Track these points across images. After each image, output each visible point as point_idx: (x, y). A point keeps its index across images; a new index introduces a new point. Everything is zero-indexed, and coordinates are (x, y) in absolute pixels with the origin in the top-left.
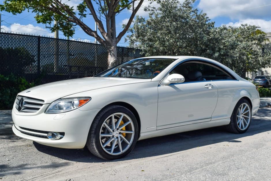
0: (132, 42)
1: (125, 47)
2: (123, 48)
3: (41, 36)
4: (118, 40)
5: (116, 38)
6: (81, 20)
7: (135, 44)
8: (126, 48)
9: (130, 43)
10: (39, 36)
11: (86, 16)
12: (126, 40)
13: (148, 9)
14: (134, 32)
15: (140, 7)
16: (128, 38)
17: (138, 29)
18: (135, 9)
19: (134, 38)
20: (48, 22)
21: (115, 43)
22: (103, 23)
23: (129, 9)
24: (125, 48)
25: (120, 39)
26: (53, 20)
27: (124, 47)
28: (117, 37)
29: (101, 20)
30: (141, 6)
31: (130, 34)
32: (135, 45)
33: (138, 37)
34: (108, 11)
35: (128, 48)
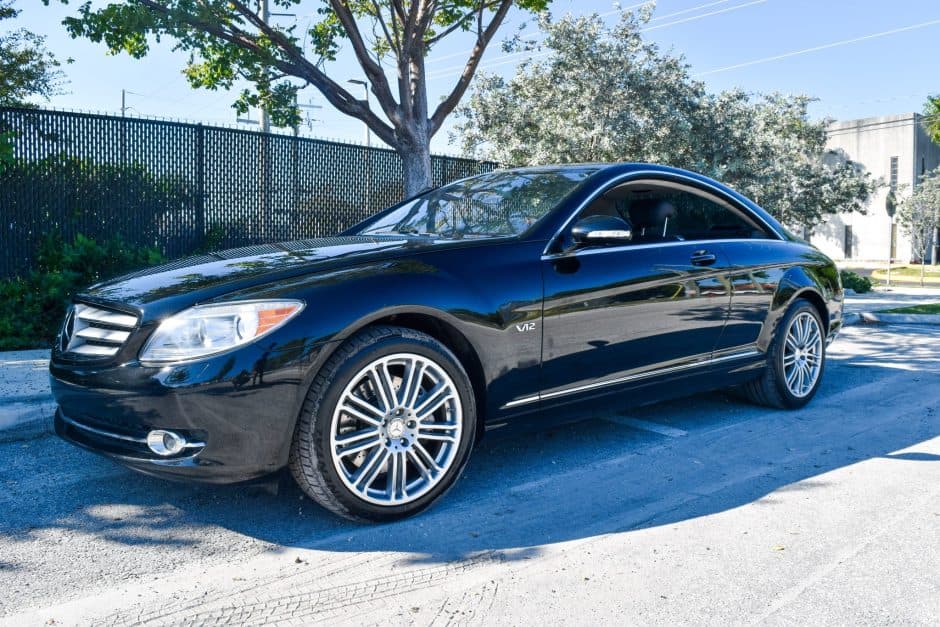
0: (471, 142)
1: (451, 156)
2: (445, 159)
3: (204, 124)
4: (433, 125)
5: (428, 120)
6: (321, 69)
7: (478, 147)
8: (453, 159)
9: (464, 145)
10: (200, 124)
11: (334, 56)
12: (452, 138)
13: (514, 47)
14: (474, 116)
15: (499, 24)
16: (457, 133)
17: (485, 107)
18: (484, 29)
19: (476, 131)
20: (223, 84)
21: (425, 135)
22: (387, 73)
23: (467, 29)
24: (450, 158)
25: (440, 124)
26: (239, 75)
27: (447, 155)
28: (430, 116)
29: (382, 66)
30: (503, 21)
31: (464, 120)
32: (477, 151)
33: (485, 128)
34: (401, 33)
35: (460, 160)
